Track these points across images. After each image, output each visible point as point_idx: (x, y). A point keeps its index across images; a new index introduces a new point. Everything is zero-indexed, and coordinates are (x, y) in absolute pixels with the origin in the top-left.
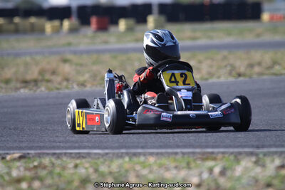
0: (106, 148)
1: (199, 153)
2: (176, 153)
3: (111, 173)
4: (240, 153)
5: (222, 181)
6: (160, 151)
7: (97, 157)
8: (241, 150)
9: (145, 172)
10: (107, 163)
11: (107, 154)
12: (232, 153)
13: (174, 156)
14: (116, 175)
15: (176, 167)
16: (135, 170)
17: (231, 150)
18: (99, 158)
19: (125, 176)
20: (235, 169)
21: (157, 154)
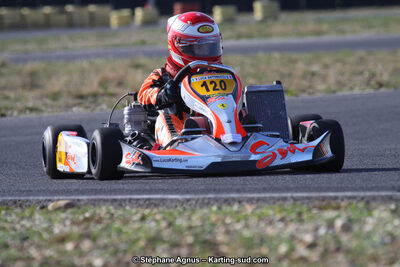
0: (188, 192)
1: (317, 198)
2: (285, 199)
3: (190, 228)
4: (374, 198)
5: (345, 238)
6: (262, 195)
7: (174, 204)
8: (376, 194)
9: (238, 226)
10: (187, 214)
11: (188, 200)
12: (363, 198)
13: (281, 202)
14: (199, 230)
15: (282, 220)
16: (224, 223)
17: (362, 194)
18: (176, 207)
19: (210, 233)
20: (364, 222)
21: (259, 200)
